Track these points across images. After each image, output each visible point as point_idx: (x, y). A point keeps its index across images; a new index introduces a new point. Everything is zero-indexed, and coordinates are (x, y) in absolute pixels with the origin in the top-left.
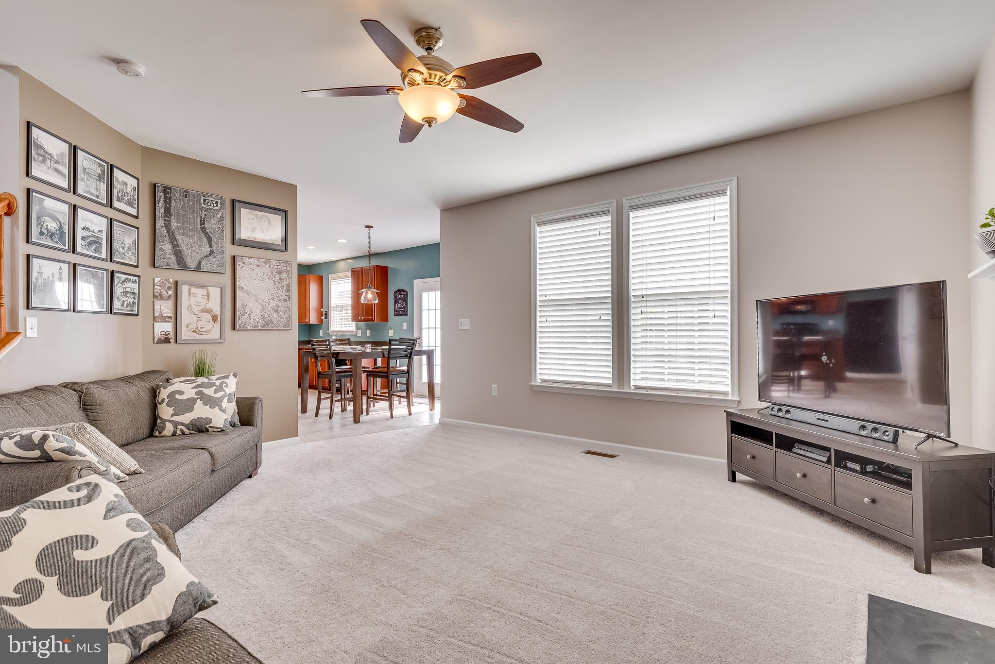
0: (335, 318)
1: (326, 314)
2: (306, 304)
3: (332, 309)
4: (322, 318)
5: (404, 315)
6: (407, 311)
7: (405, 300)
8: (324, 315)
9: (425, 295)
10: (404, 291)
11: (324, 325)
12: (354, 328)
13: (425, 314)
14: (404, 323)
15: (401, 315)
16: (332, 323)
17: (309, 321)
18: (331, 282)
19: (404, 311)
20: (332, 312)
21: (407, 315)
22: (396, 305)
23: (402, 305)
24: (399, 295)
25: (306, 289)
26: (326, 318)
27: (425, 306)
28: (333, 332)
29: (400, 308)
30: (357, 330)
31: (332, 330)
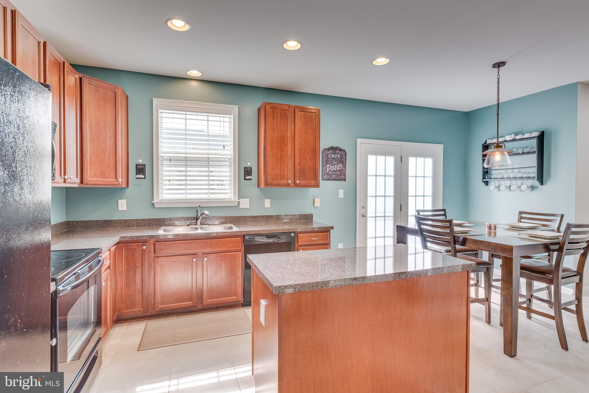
0: (175, 177)
1: (142, 170)
5: (340, 180)
6: (345, 175)
7: (342, 161)
9: (371, 159)
10: (341, 150)
12: (233, 195)
13: (371, 181)
14: (340, 191)
15: (335, 180)
16: (160, 185)
18: (158, 112)
19: (340, 175)
21: (345, 180)
22: (328, 166)
23: (339, 167)
24: (332, 154)
27: (371, 171)
28: (161, 202)
29: (335, 171)
30: (239, 199)
31: (160, 199)
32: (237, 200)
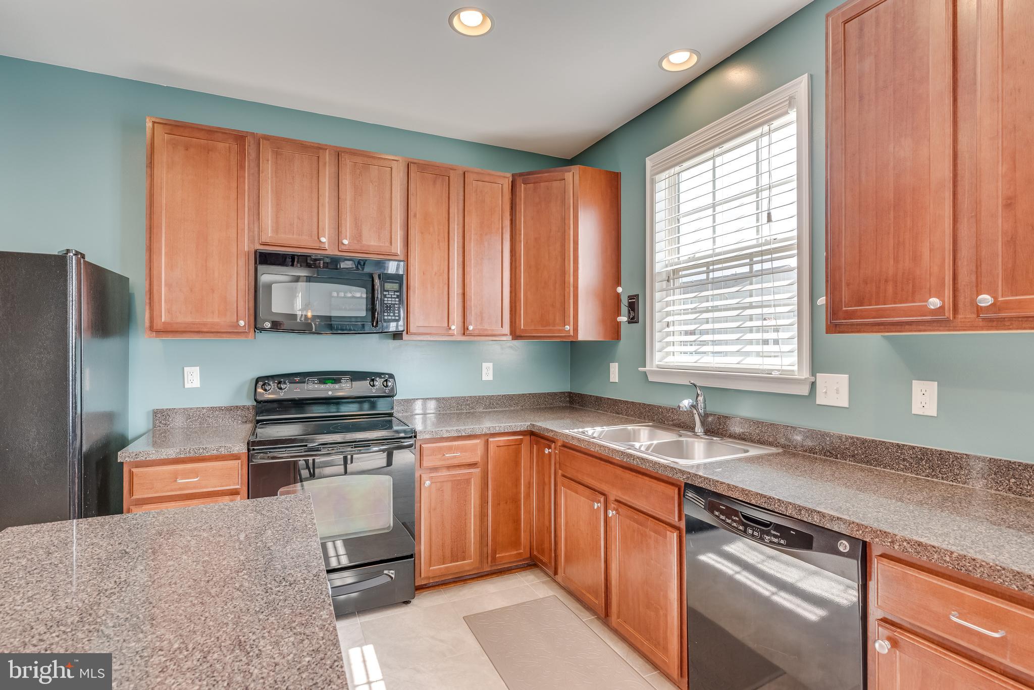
0: (669, 319)
1: (632, 306)
2: (564, 273)
3: (657, 286)
4: (619, 319)
8: (624, 309)
11: (624, 345)
12: (794, 359)
16: (657, 336)
17: (576, 329)
18: (653, 182)
20: (658, 295)
25: (564, 220)
26: (633, 320)
28: (665, 371)
30: (813, 373)
31: (657, 363)
32: (806, 374)
